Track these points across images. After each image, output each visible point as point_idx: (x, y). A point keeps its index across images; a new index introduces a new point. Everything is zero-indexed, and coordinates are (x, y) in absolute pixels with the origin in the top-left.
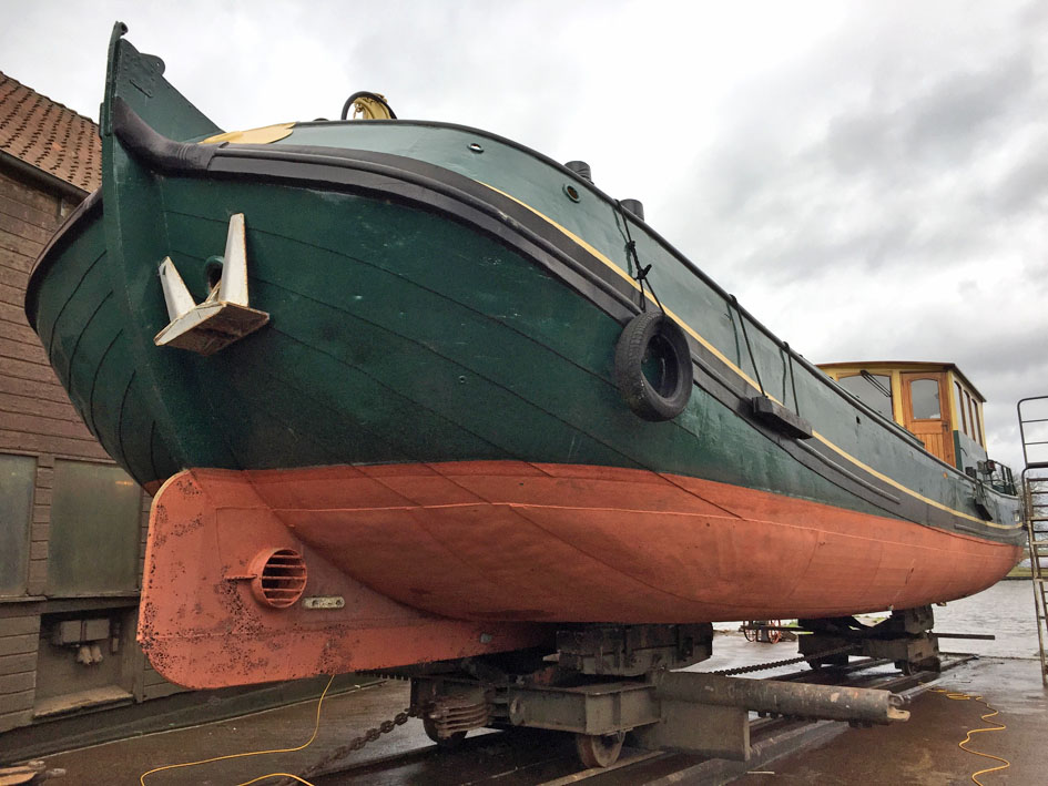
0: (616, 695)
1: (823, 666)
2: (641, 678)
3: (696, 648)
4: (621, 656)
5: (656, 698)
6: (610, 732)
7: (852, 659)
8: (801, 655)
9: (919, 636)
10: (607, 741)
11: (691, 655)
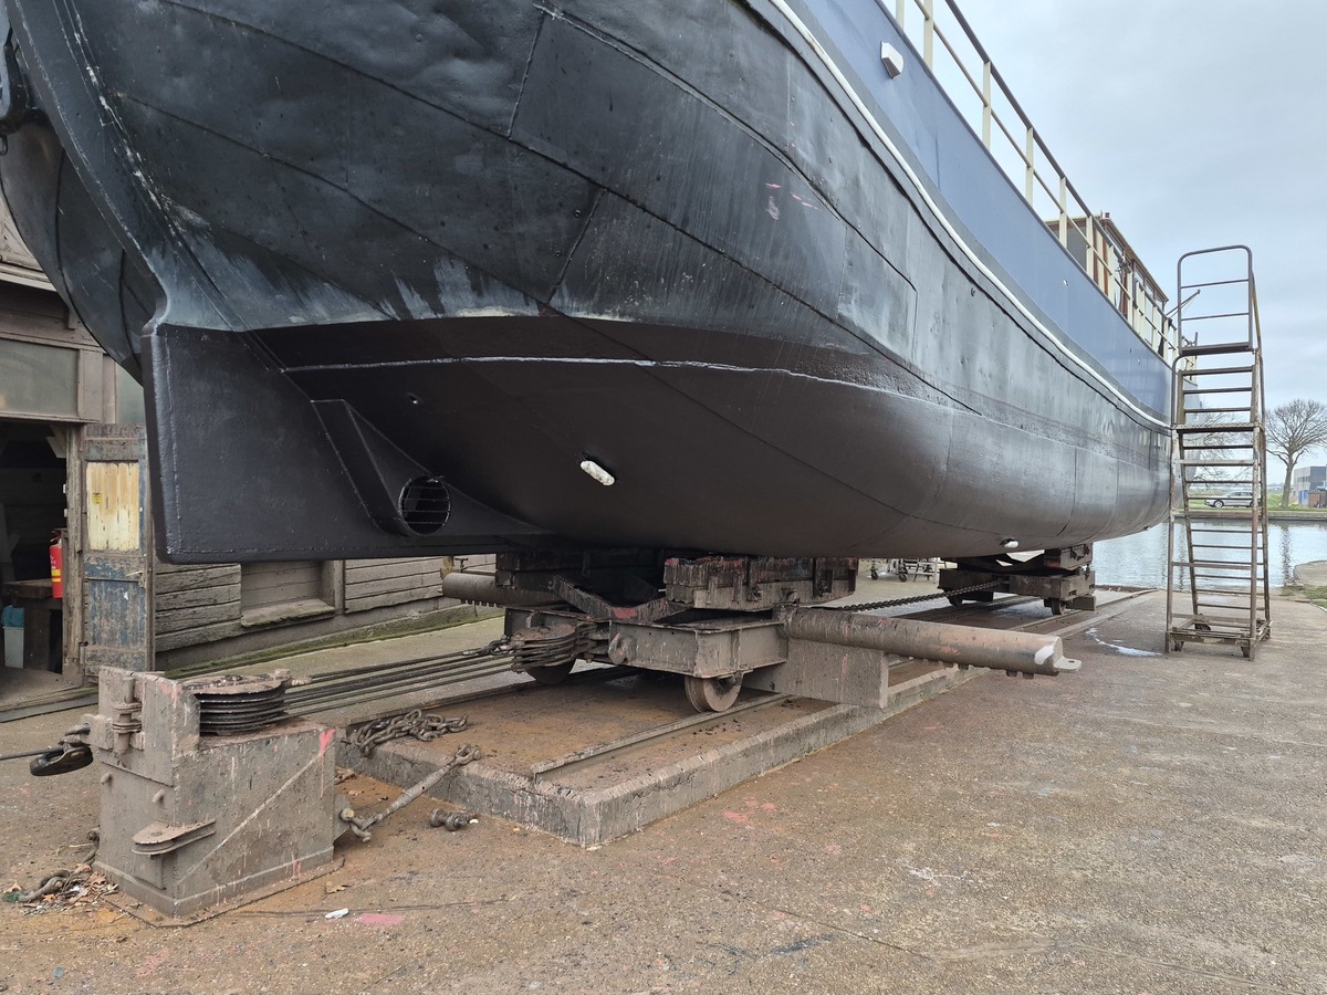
0: (734, 633)
1: (964, 602)
2: (767, 614)
3: (836, 584)
4: (741, 588)
5: (784, 637)
6: (724, 674)
7: (997, 596)
8: (942, 591)
9: (1075, 572)
10: (722, 685)
11: (829, 591)
